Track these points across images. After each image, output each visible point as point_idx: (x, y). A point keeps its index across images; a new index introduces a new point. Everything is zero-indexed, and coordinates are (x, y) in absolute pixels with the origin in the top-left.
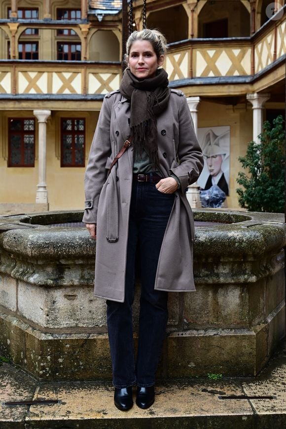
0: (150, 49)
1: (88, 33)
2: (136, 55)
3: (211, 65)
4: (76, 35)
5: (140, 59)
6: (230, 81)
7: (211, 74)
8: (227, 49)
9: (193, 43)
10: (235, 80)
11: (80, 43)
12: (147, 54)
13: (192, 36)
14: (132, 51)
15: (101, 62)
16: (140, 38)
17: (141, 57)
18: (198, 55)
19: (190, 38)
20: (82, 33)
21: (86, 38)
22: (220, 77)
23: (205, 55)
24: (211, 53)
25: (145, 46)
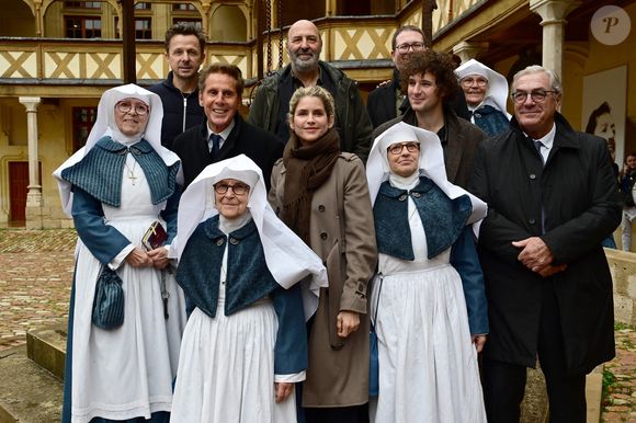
0: (320, 107)
1: (210, 8)
2: (304, 113)
3: (352, 46)
4: (196, 10)
5: (310, 118)
6: (372, 65)
7: (352, 57)
8: (370, 29)
9: (330, 21)
10: (378, 64)
11: (200, 20)
12: (317, 113)
13: (330, 13)
14: (299, 108)
15: (224, 42)
16: (309, 94)
17: (310, 115)
18: (337, 34)
19: (327, 15)
20: (203, 8)
21: (207, 14)
22: (362, 61)
23: (344, 35)
24: (352, 32)
25: (316, 103)
